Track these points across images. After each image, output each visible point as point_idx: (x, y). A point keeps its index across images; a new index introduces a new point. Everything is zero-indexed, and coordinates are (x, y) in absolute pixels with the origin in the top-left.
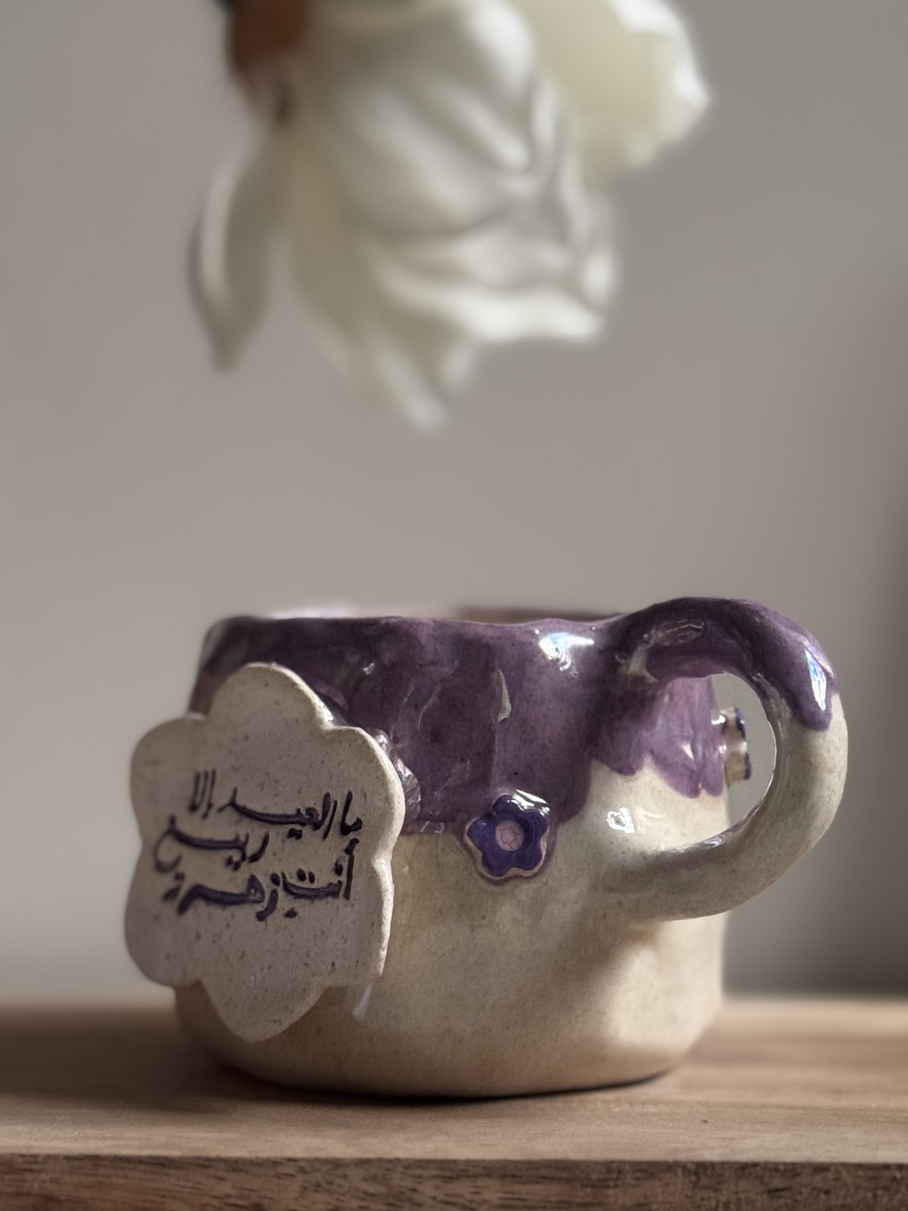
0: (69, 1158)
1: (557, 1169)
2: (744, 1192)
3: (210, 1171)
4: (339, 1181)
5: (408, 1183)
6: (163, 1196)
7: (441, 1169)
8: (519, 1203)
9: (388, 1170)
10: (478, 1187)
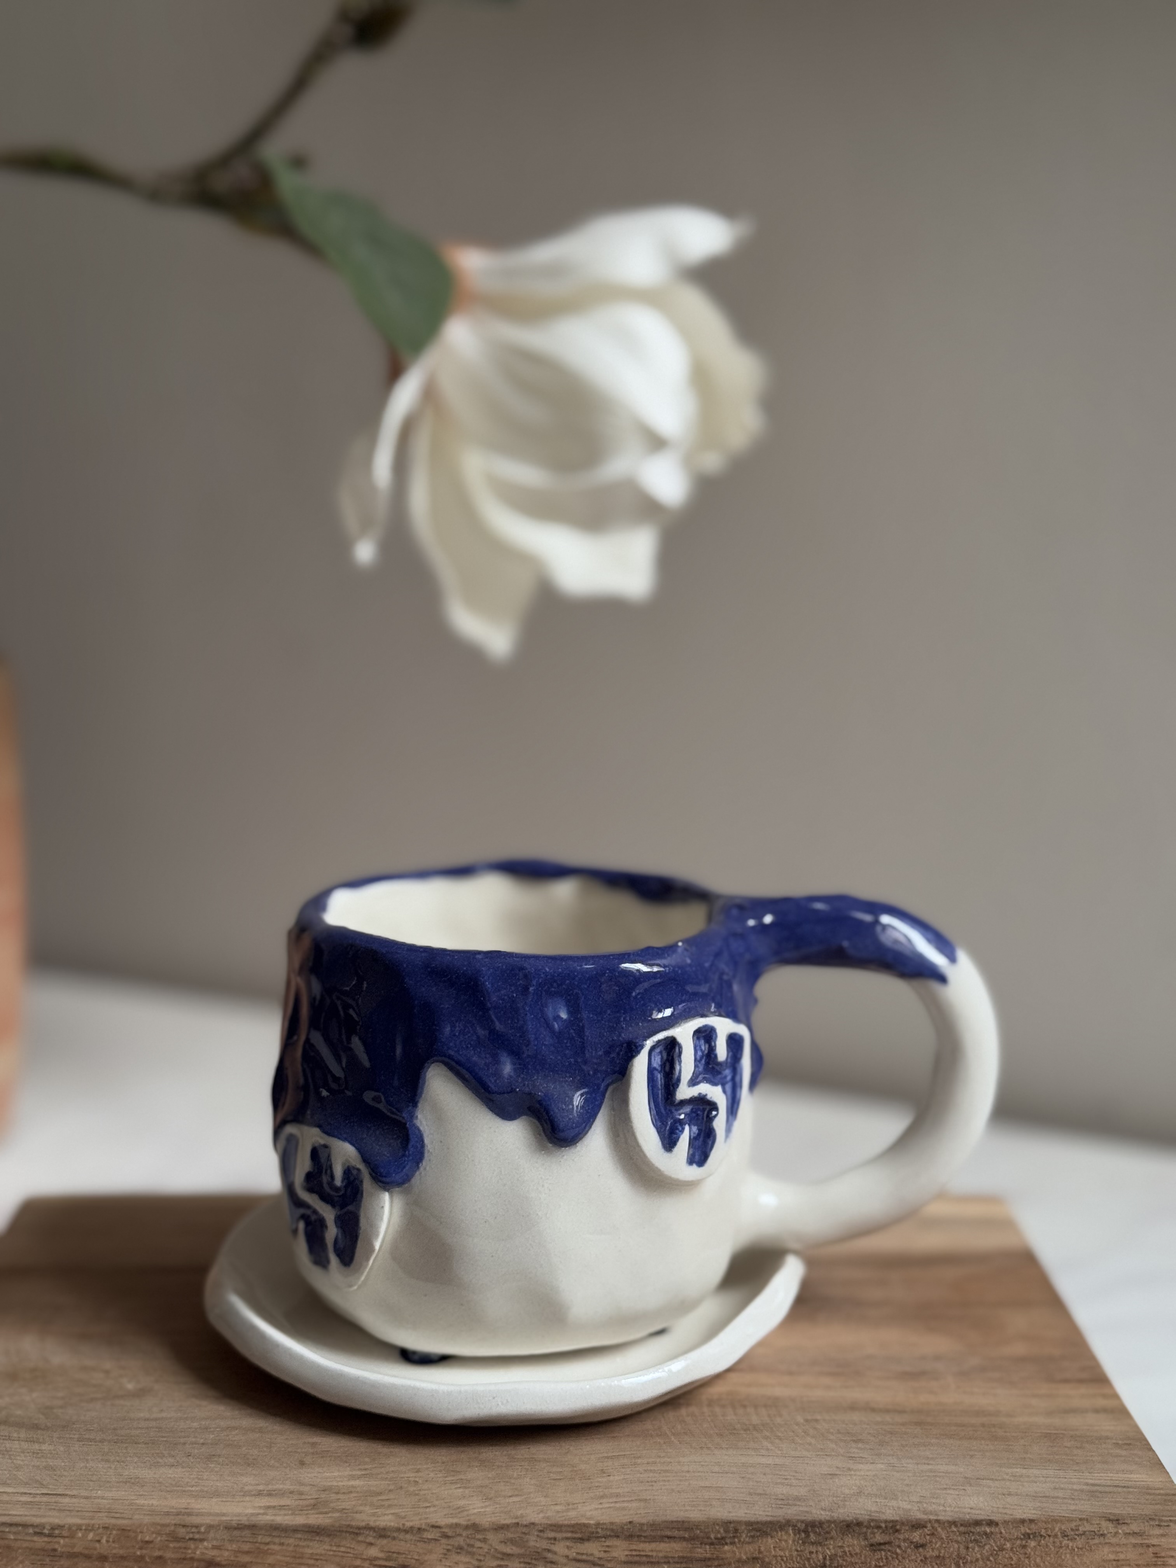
0: (229, 1528)
1: (678, 1529)
2: (849, 1546)
3: (360, 1538)
4: (478, 1544)
5: (544, 1544)
6: (317, 1560)
7: (572, 1532)
8: (644, 1559)
9: (524, 1533)
10: (608, 1546)
